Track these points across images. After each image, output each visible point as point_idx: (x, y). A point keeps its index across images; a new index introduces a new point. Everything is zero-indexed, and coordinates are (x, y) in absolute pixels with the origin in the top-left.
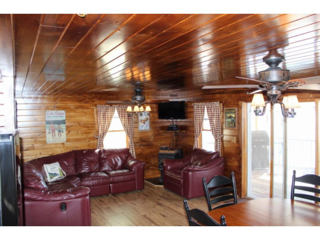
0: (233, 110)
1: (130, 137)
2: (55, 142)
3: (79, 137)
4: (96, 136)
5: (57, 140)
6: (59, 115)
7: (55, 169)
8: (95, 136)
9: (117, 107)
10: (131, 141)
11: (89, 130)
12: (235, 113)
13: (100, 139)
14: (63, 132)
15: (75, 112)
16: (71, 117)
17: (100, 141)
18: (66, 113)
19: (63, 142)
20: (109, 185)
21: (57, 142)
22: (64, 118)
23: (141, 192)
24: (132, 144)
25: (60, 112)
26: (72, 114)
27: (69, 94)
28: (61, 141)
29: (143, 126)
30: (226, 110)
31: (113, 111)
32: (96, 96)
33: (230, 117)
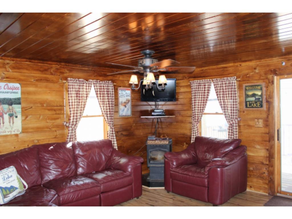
0: (258, 86)
1: (110, 124)
2: (3, 132)
3: (42, 124)
4: (67, 123)
5: (7, 130)
6: (11, 91)
7: (11, 179)
8: (65, 123)
9: (95, 82)
10: (111, 130)
11: (56, 114)
12: (261, 89)
13: (71, 127)
14: (16, 117)
15: (36, 86)
16: (29, 93)
17: (72, 130)
18: (21, 87)
19: (16, 133)
20: (98, 196)
21: (7, 133)
22: (19, 95)
23: (138, 199)
24: (112, 134)
25: (11, 85)
26: (31, 89)
27: (27, 58)
28: (14, 131)
29: (123, 110)
30: (246, 86)
31: (90, 88)
32: (66, 65)
33: (254, 95)
